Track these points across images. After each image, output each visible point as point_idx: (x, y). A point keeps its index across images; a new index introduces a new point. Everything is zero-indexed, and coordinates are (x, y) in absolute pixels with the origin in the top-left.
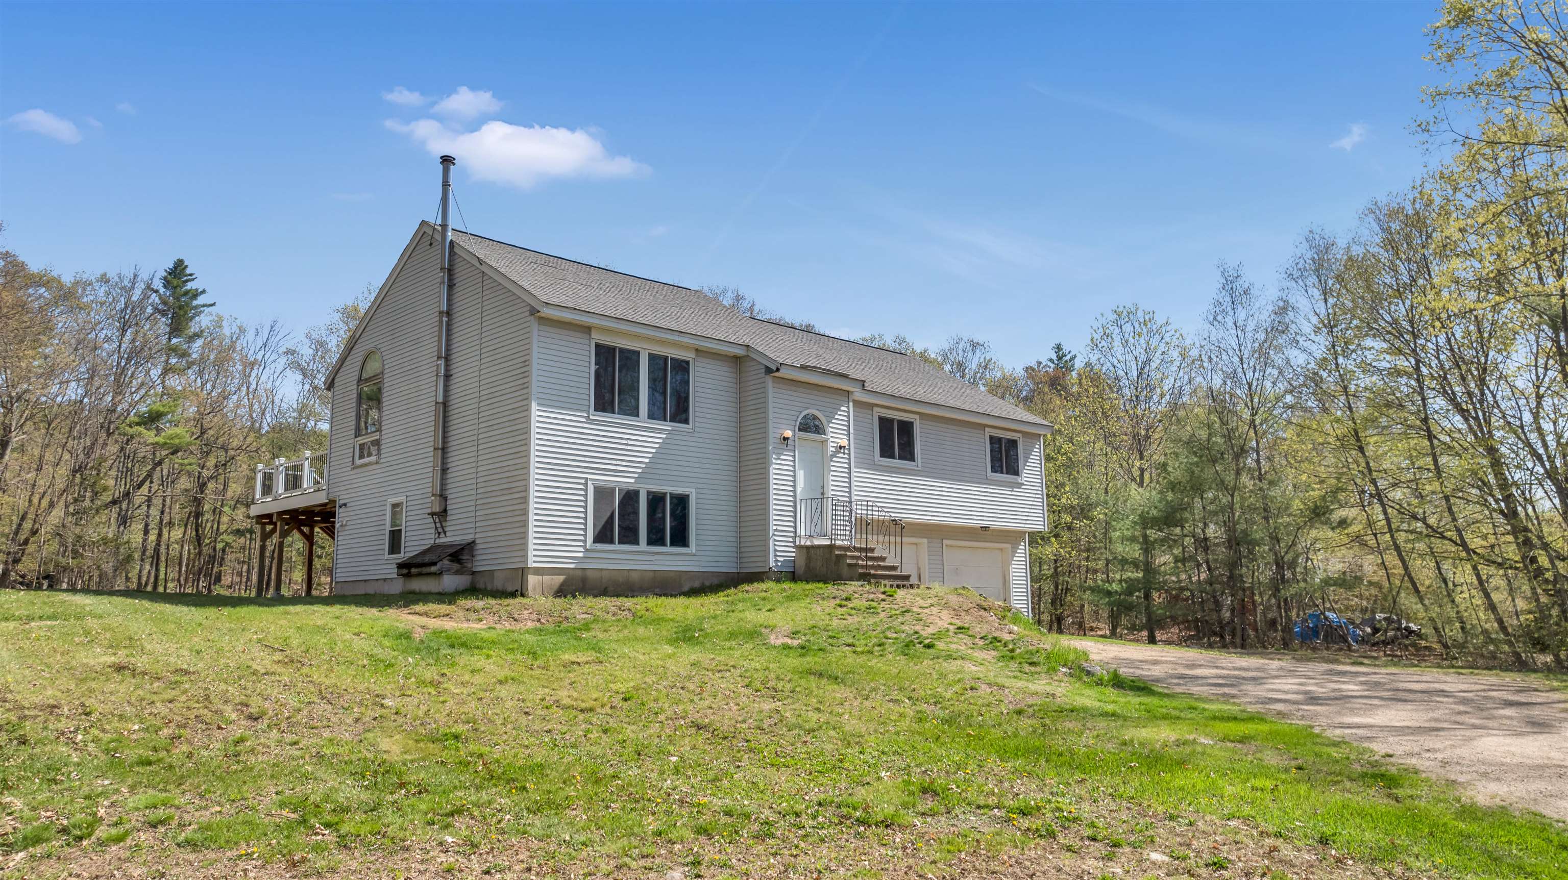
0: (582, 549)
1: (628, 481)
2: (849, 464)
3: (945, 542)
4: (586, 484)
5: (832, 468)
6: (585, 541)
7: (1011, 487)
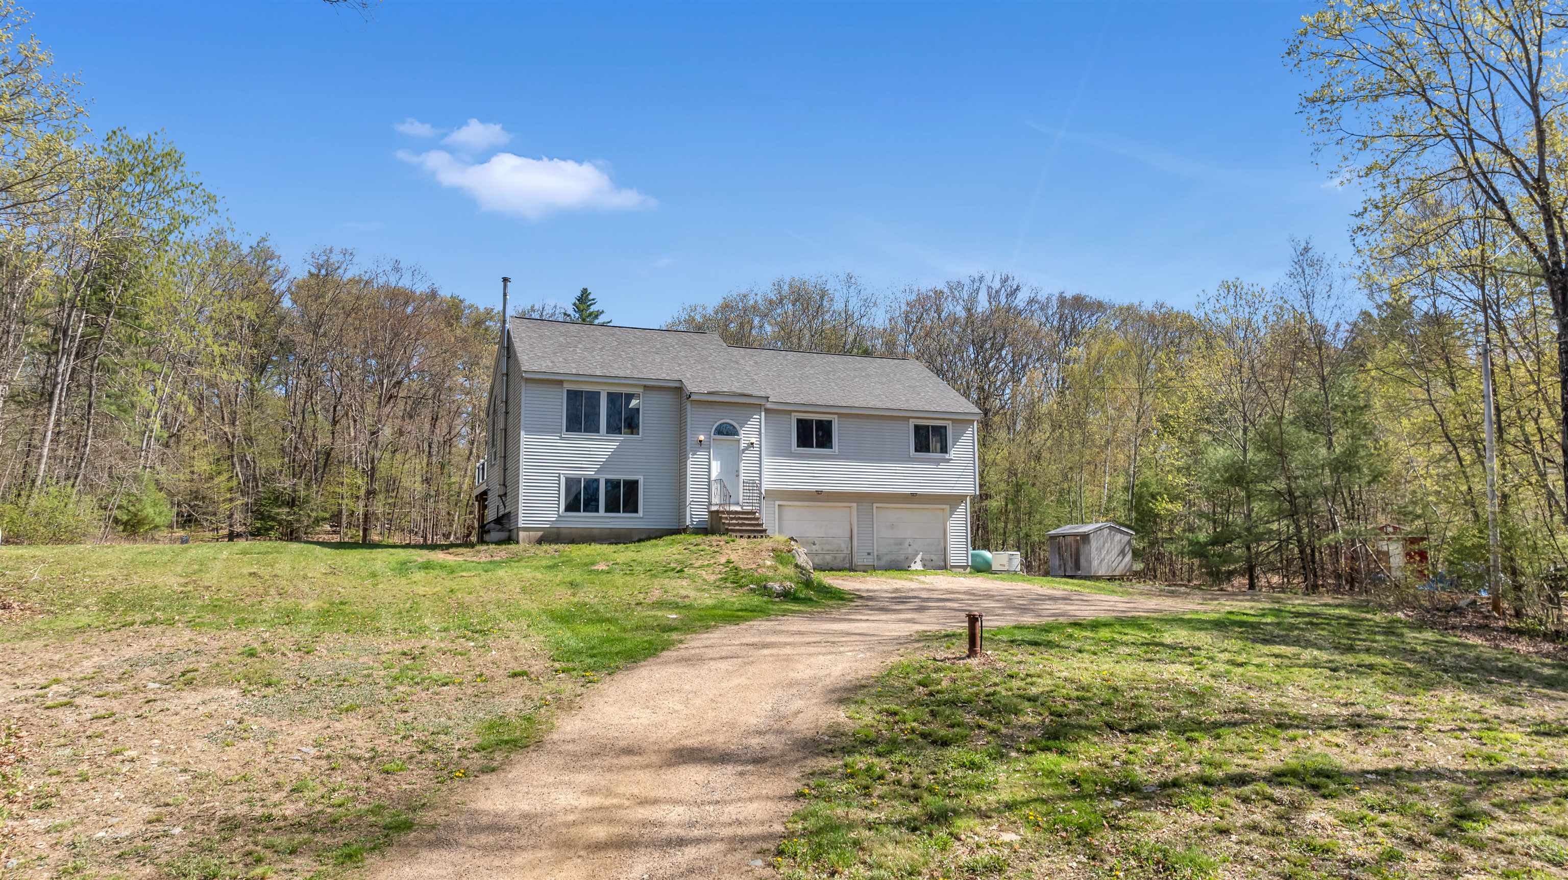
0: (556, 516)
1: (591, 473)
2: (760, 454)
3: (875, 505)
4: (559, 477)
5: (743, 458)
6: (559, 511)
7: (937, 462)
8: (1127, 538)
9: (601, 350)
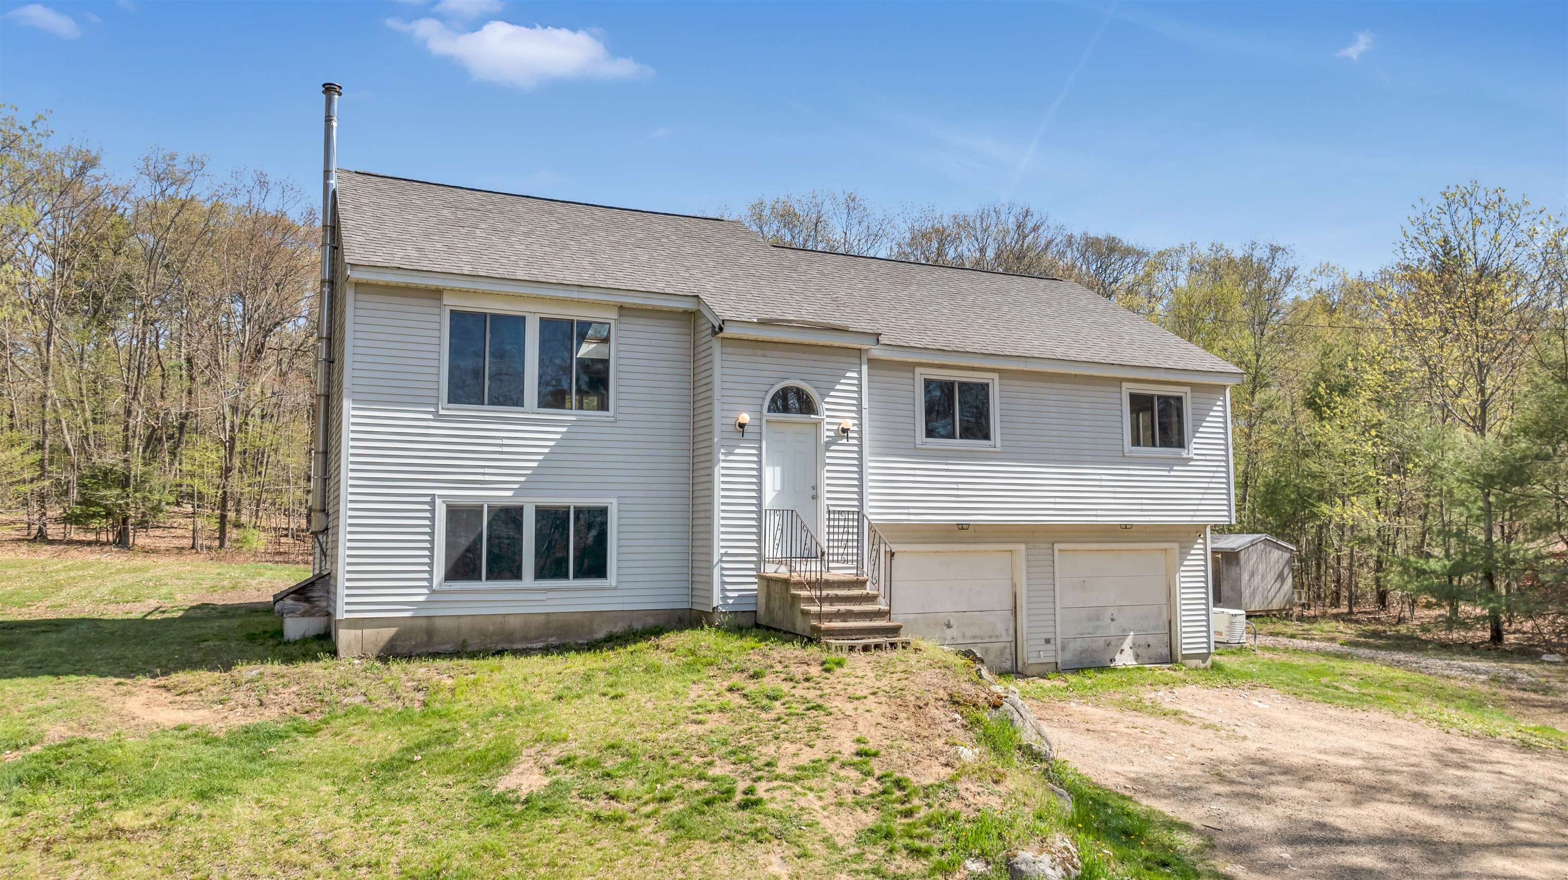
0: (426, 591)
1: (504, 496)
2: (860, 452)
3: (1057, 546)
4: (432, 503)
5: (828, 461)
6: (430, 580)
7: (1168, 464)
8: (1287, 555)
9: (528, 234)
